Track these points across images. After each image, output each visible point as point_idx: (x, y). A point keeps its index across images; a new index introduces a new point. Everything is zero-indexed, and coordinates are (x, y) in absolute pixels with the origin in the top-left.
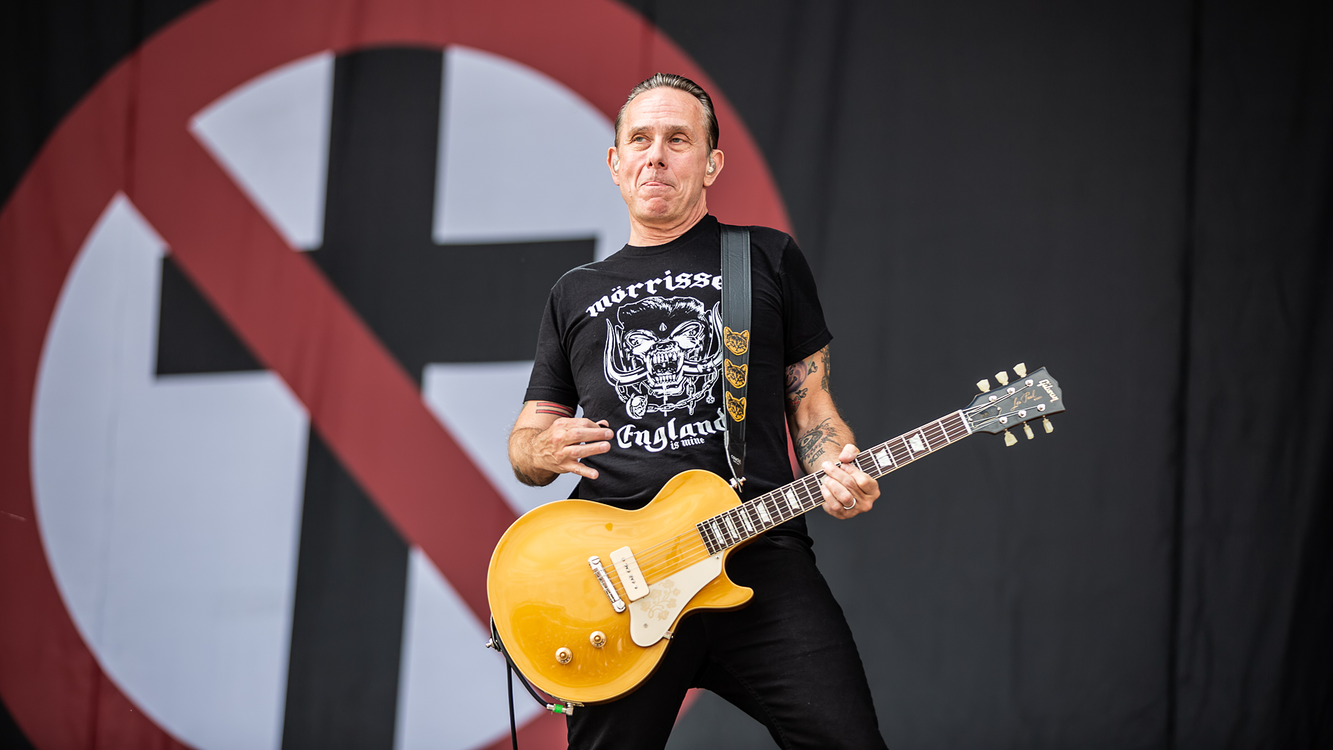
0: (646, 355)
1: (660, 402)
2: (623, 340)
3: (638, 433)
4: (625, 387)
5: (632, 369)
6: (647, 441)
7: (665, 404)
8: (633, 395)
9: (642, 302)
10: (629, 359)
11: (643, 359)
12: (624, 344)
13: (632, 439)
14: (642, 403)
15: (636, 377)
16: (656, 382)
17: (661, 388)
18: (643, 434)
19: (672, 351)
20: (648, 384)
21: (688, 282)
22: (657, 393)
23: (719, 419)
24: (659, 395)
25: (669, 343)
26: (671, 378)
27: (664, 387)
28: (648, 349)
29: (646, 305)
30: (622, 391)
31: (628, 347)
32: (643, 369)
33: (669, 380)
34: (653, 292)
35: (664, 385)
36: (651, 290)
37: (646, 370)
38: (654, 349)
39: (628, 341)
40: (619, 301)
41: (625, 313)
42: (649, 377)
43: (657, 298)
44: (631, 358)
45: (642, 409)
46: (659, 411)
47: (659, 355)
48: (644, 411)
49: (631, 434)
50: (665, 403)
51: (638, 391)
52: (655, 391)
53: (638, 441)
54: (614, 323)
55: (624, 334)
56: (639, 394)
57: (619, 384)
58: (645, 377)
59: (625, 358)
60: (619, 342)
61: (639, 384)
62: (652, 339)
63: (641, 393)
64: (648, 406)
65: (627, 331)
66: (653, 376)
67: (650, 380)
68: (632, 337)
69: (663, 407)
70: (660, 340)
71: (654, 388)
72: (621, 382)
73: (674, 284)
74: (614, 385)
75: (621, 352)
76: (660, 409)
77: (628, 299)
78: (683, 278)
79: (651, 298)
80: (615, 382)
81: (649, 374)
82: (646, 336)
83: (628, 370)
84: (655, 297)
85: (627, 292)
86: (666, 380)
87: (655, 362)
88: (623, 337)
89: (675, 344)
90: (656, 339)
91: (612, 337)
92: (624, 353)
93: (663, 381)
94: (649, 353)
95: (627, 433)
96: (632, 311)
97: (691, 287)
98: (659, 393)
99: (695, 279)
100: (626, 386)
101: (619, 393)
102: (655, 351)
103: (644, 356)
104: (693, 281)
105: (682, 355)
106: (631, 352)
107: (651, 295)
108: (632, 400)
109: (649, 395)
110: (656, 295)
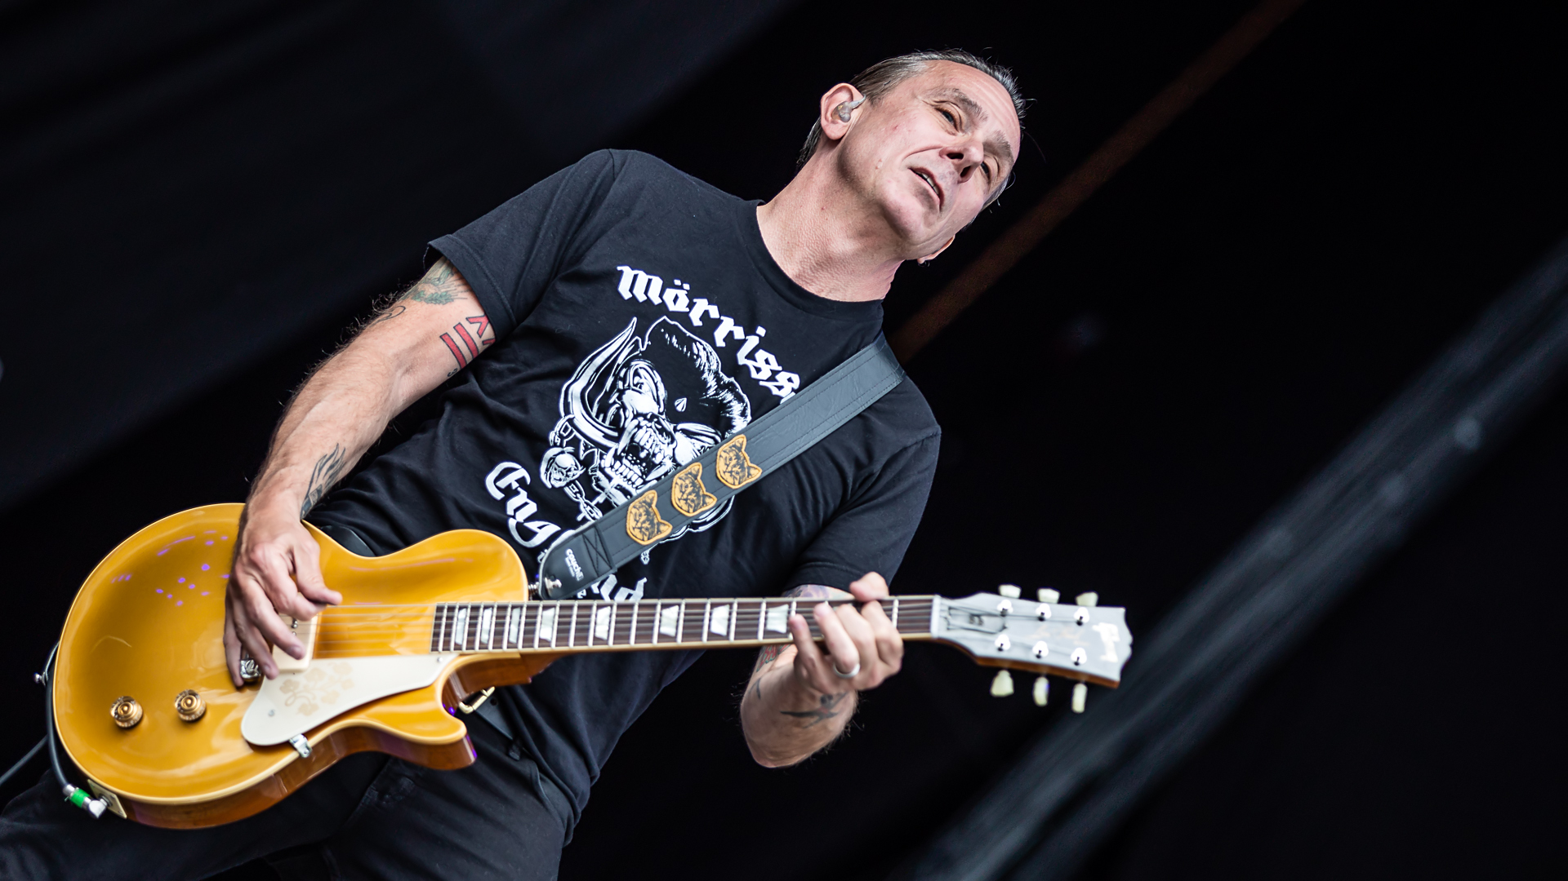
0: (635, 417)
1: (591, 495)
2: (627, 365)
3: (523, 494)
4: (572, 432)
5: (604, 421)
6: (521, 516)
7: (593, 504)
8: (570, 449)
9: (695, 341)
10: (611, 401)
11: (626, 419)
12: (624, 370)
13: (509, 492)
14: (570, 470)
15: (598, 437)
16: (612, 467)
17: (610, 479)
18: (526, 504)
19: (662, 446)
20: (601, 458)
21: (765, 373)
22: (598, 480)
23: (631, 591)
24: (598, 486)
25: (669, 434)
26: (633, 480)
27: (615, 482)
28: (645, 412)
29: (696, 351)
30: (565, 431)
31: (624, 380)
32: (616, 434)
33: (629, 480)
34: (720, 343)
35: (618, 480)
36: (720, 335)
37: (617, 440)
38: (650, 420)
39: (632, 372)
40: (672, 307)
41: (664, 333)
42: (612, 452)
43: (714, 357)
44: (615, 403)
45: (563, 477)
46: (578, 503)
47: (648, 434)
48: (563, 484)
49: (515, 485)
50: (595, 502)
51: (581, 452)
52: (599, 474)
53: (512, 504)
54: (640, 331)
55: (636, 357)
56: (578, 458)
57: (571, 421)
58: (607, 449)
59: (608, 395)
60: (620, 361)
61: (592, 448)
62: (658, 403)
63: (582, 458)
64: (573, 482)
65: (644, 356)
66: (617, 458)
67: (609, 458)
68: (642, 372)
69: (588, 504)
70: (664, 416)
71: (602, 470)
72: (575, 421)
73: (751, 356)
74: (563, 414)
75: (611, 380)
76: (582, 501)
77: (684, 318)
78: (767, 361)
79: (709, 348)
80: (567, 412)
81: (616, 450)
82: (657, 390)
83: (597, 416)
84: (714, 353)
85: (691, 305)
86: (625, 477)
87: (637, 440)
88: (632, 359)
89: (672, 442)
90: (661, 410)
91: (619, 345)
92: (614, 385)
93: (621, 474)
94: (641, 419)
95: (511, 480)
96: (674, 340)
97: (761, 383)
98: (601, 483)
99: (777, 377)
100: (575, 433)
101: (557, 429)
102: (649, 425)
103: (631, 416)
104: (772, 379)
105: (669, 464)
106: (622, 392)
107: (712, 343)
108: (563, 452)
109: (586, 472)
110: (717, 350)
